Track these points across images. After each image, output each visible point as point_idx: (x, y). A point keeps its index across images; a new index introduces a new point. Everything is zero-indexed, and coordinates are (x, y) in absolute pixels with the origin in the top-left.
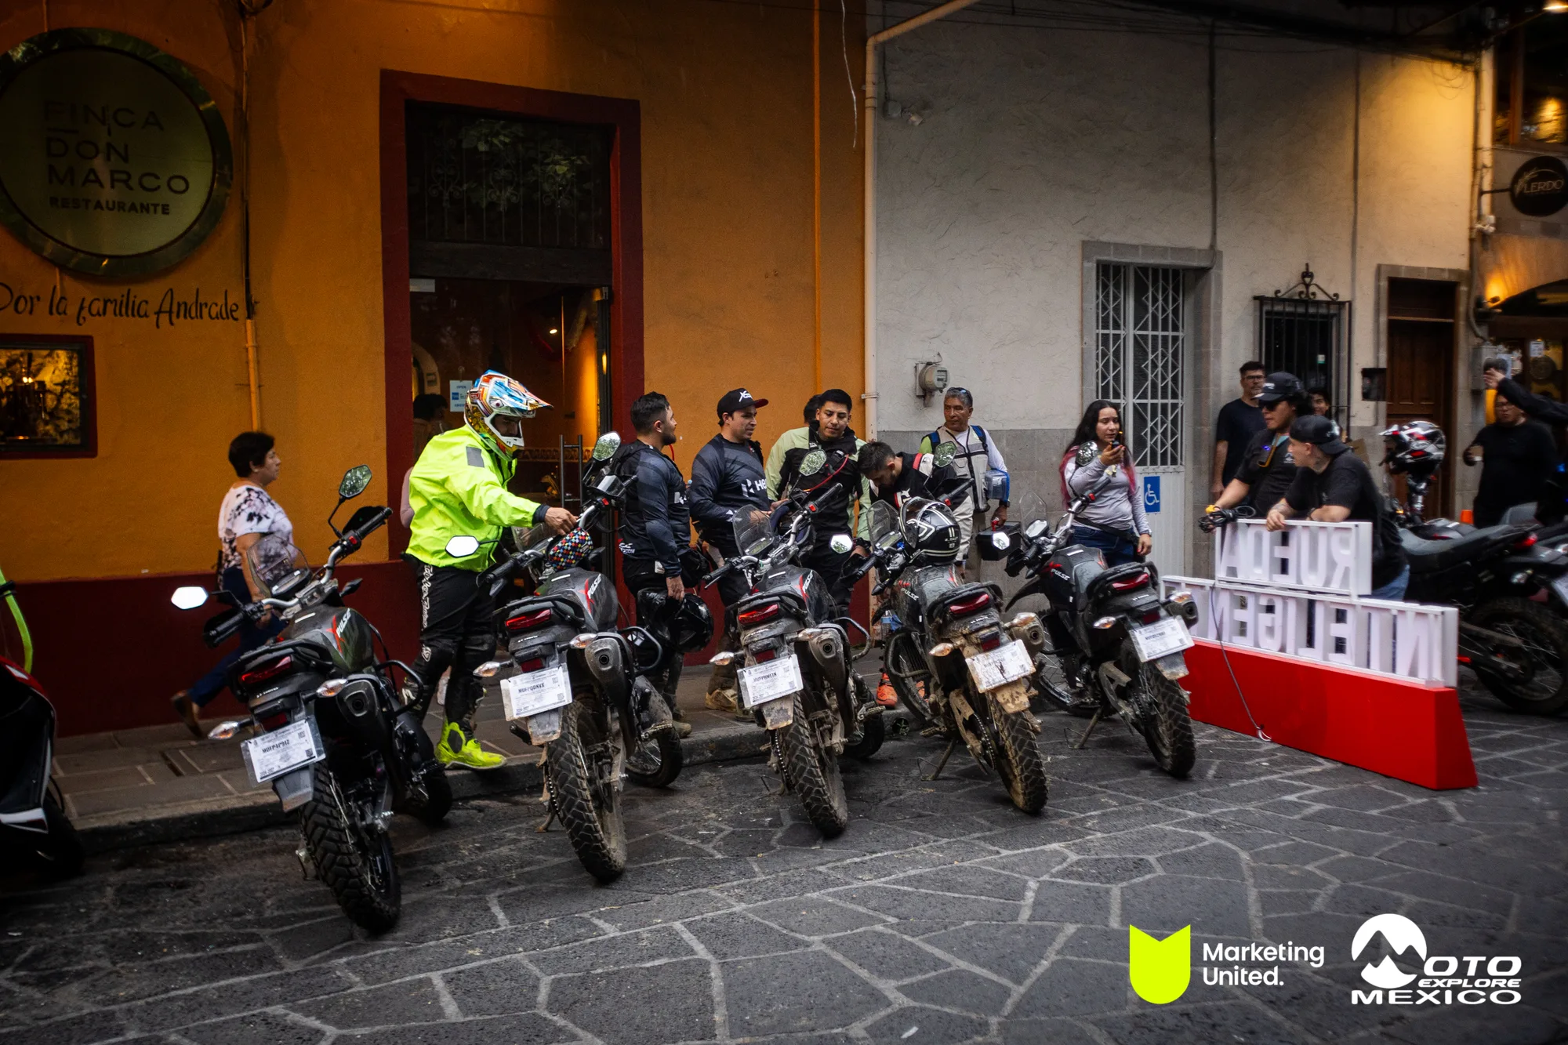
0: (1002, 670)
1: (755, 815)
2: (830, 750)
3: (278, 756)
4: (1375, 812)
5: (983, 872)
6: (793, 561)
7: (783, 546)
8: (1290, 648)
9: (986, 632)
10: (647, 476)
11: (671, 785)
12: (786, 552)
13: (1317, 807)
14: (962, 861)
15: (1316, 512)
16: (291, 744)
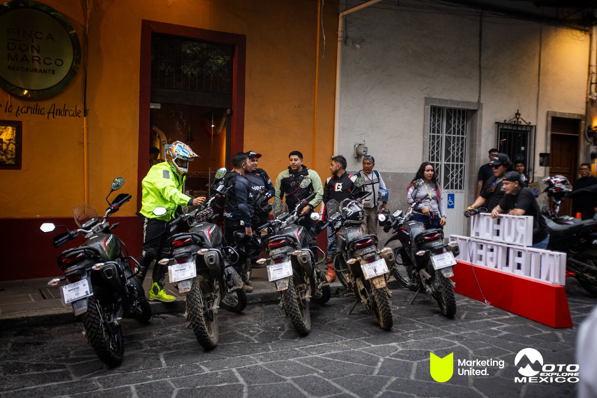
0: (375, 271)
1: (274, 326)
2: (304, 300)
3: (74, 293)
4: (528, 336)
5: (362, 353)
6: (296, 223)
7: (292, 216)
8: (499, 266)
9: (370, 255)
10: (240, 185)
11: (242, 312)
12: (293, 219)
13: (505, 333)
14: (355, 348)
15: (511, 211)
16: (80, 289)
